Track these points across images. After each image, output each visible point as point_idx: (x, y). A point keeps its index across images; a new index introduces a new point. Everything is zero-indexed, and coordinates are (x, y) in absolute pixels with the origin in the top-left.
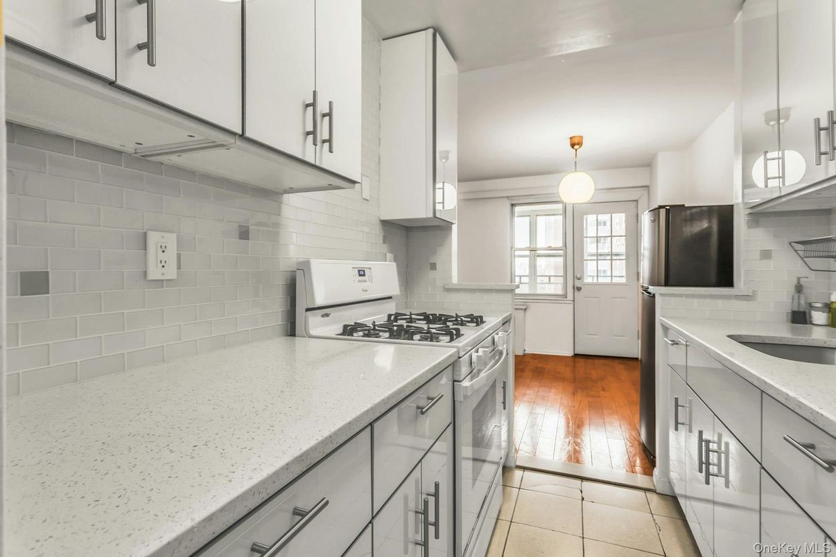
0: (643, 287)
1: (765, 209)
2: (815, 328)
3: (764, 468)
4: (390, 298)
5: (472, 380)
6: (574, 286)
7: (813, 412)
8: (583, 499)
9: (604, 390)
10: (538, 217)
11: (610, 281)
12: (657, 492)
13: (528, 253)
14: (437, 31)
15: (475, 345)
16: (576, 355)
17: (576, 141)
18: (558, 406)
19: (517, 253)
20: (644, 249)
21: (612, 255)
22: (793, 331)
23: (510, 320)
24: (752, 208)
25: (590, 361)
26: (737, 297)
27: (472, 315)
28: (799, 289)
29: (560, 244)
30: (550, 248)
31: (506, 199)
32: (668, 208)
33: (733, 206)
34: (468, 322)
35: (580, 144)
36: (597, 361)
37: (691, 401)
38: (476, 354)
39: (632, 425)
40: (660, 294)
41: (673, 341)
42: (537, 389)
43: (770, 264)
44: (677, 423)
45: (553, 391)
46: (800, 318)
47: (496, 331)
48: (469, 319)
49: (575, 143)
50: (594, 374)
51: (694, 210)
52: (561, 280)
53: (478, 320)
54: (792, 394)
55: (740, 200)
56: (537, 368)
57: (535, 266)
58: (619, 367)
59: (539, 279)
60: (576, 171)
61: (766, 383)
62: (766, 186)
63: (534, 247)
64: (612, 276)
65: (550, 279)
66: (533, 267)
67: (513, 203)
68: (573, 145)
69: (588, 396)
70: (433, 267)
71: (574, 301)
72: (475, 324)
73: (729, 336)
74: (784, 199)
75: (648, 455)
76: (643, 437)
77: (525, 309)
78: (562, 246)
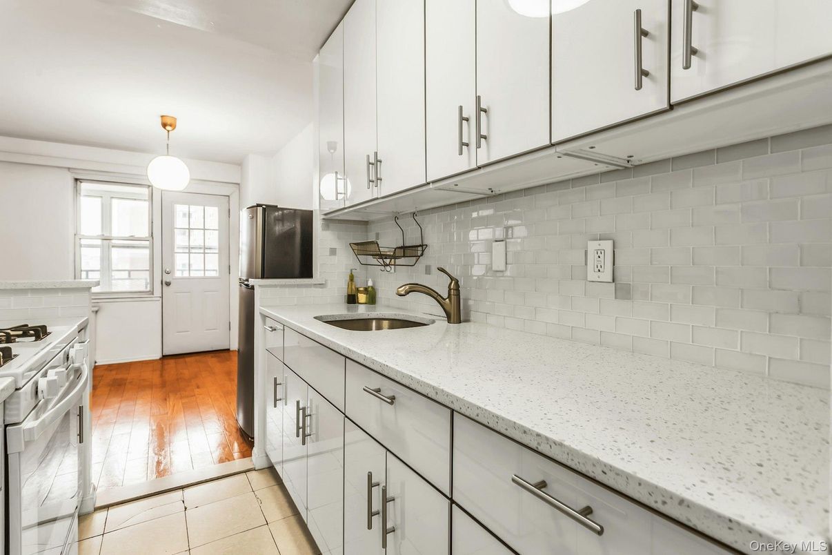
0: (240, 279)
1: (335, 216)
2: (360, 305)
3: (346, 417)
5: (37, 418)
6: (162, 281)
7: (381, 365)
8: (186, 508)
9: (198, 387)
10: (114, 200)
11: (203, 275)
12: (256, 469)
13: (99, 242)
15: (41, 367)
16: (165, 357)
17: (168, 121)
18: (148, 418)
19: (84, 242)
20: (242, 244)
21: (205, 248)
22: (349, 309)
23: (87, 326)
24: (326, 214)
25: (181, 360)
26: (315, 285)
27: (27, 325)
28: (352, 278)
29: (145, 233)
30: (132, 238)
31: (66, 171)
32: (264, 207)
33: (312, 211)
34: (18, 336)
35: (173, 126)
36: (188, 359)
37: (286, 377)
38: (45, 380)
39: (228, 414)
40: (260, 286)
41: (271, 328)
42: (117, 406)
43: (335, 259)
44: (276, 400)
45: (139, 402)
46: (352, 299)
47: (69, 341)
48: (21, 332)
49: (167, 123)
50: (186, 373)
51: (285, 211)
52: (147, 275)
53: (40, 333)
54: (368, 355)
55: (318, 208)
56: (115, 380)
57: (109, 260)
58: (212, 361)
59: (116, 275)
60: (168, 155)
61: (350, 350)
62: (337, 199)
63: (108, 235)
64: (204, 270)
65: (129, 274)
66: (106, 260)
67: (77, 177)
68: (164, 125)
69: (181, 398)
71: (162, 297)
72: (33, 338)
73: (315, 318)
74: (346, 211)
75: (246, 437)
76: (241, 422)
77: (97, 312)
78: (147, 236)
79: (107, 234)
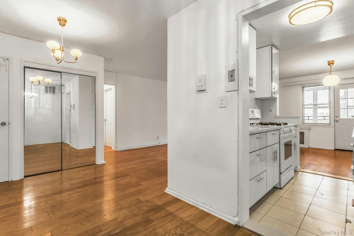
4: (258, 119)
6: (334, 120)
10: (318, 91)
13: (312, 106)
14: (273, 45)
16: (336, 150)
17: (331, 62)
19: (305, 106)
30: (322, 104)
31: (299, 85)
35: (333, 64)
47: (291, 127)
49: (330, 63)
52: (328, 118)
53: (286, 124)
59: (318, 118)
60: (331, 74)
66: (315, 112)
67: (303, 86)
68: (329, 65)
70: (271, 111)
71: (334, 126)
77: (309, 129)
78: (328, 103)
79: (315, 103)
